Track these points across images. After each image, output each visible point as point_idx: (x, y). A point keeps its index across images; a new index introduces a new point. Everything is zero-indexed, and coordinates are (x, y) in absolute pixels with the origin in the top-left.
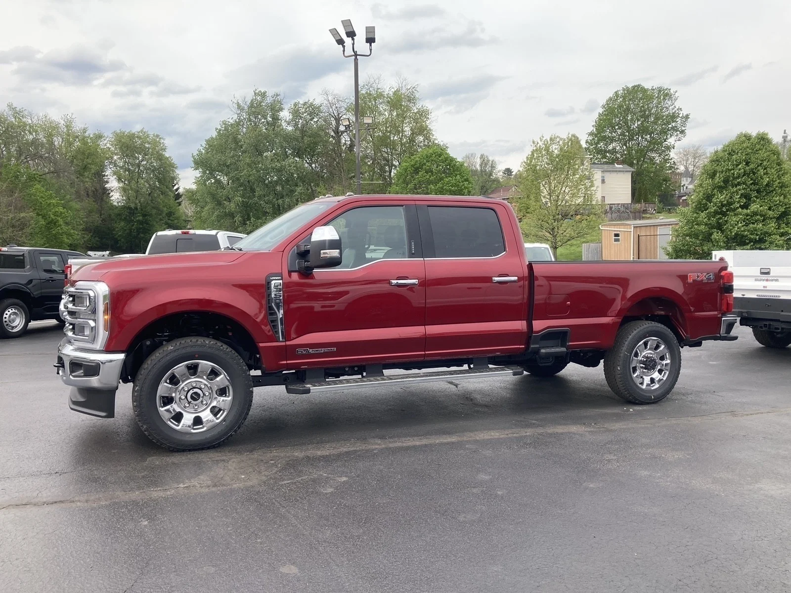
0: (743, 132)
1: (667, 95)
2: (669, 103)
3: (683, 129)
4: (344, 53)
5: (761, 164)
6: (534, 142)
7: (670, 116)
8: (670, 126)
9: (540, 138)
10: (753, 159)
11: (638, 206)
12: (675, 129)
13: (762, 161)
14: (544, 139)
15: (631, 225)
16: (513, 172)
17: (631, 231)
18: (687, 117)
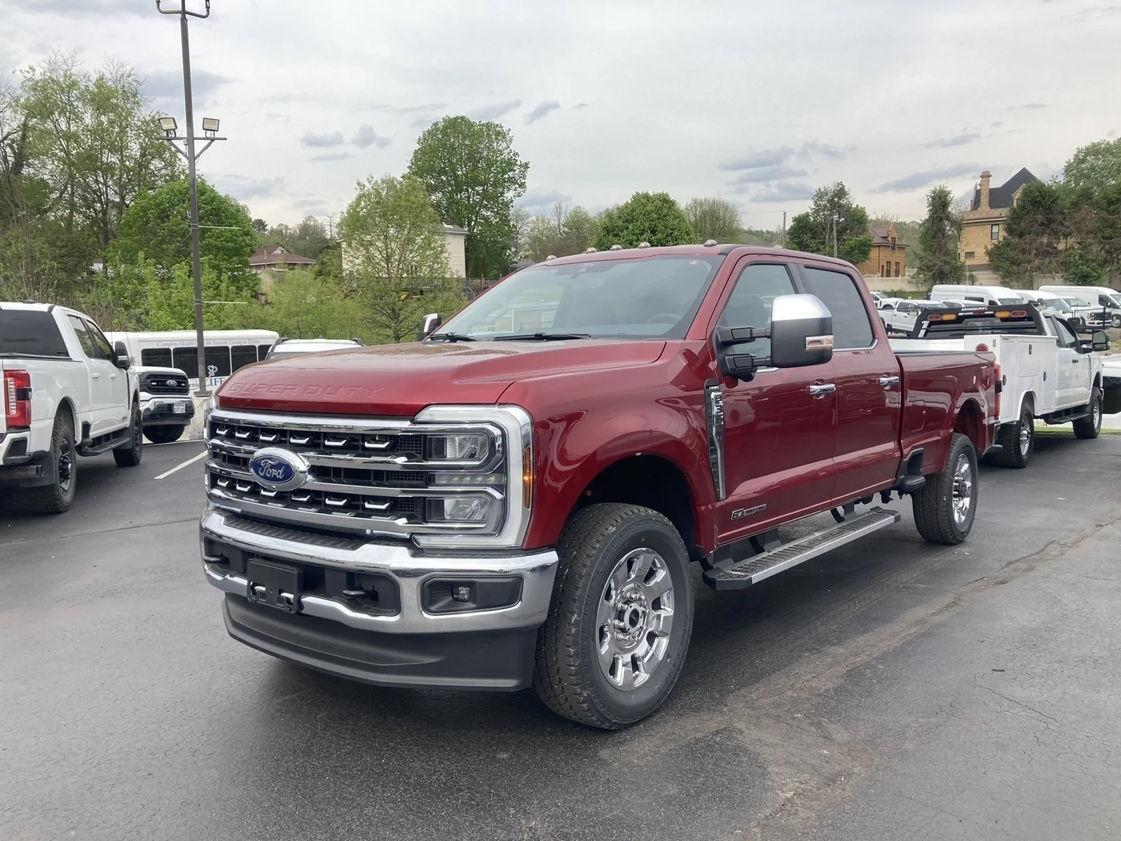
0: (641, 193)
1: (498, 133)
2: (504, 145)
3: (523, 181)
4: (158, 6)
5: (671, 234)
6: (359, 184)
7: (505, 162)
8: (506, 176)
9: (368, 179)
10: (660, 227)
11: (476, 282)
12: (512, 181)
13: (672, 230)
14: (374, 180)
15: (511, 309)
16: (266, 226)
17: (511, 318)
18: (526, 166)
